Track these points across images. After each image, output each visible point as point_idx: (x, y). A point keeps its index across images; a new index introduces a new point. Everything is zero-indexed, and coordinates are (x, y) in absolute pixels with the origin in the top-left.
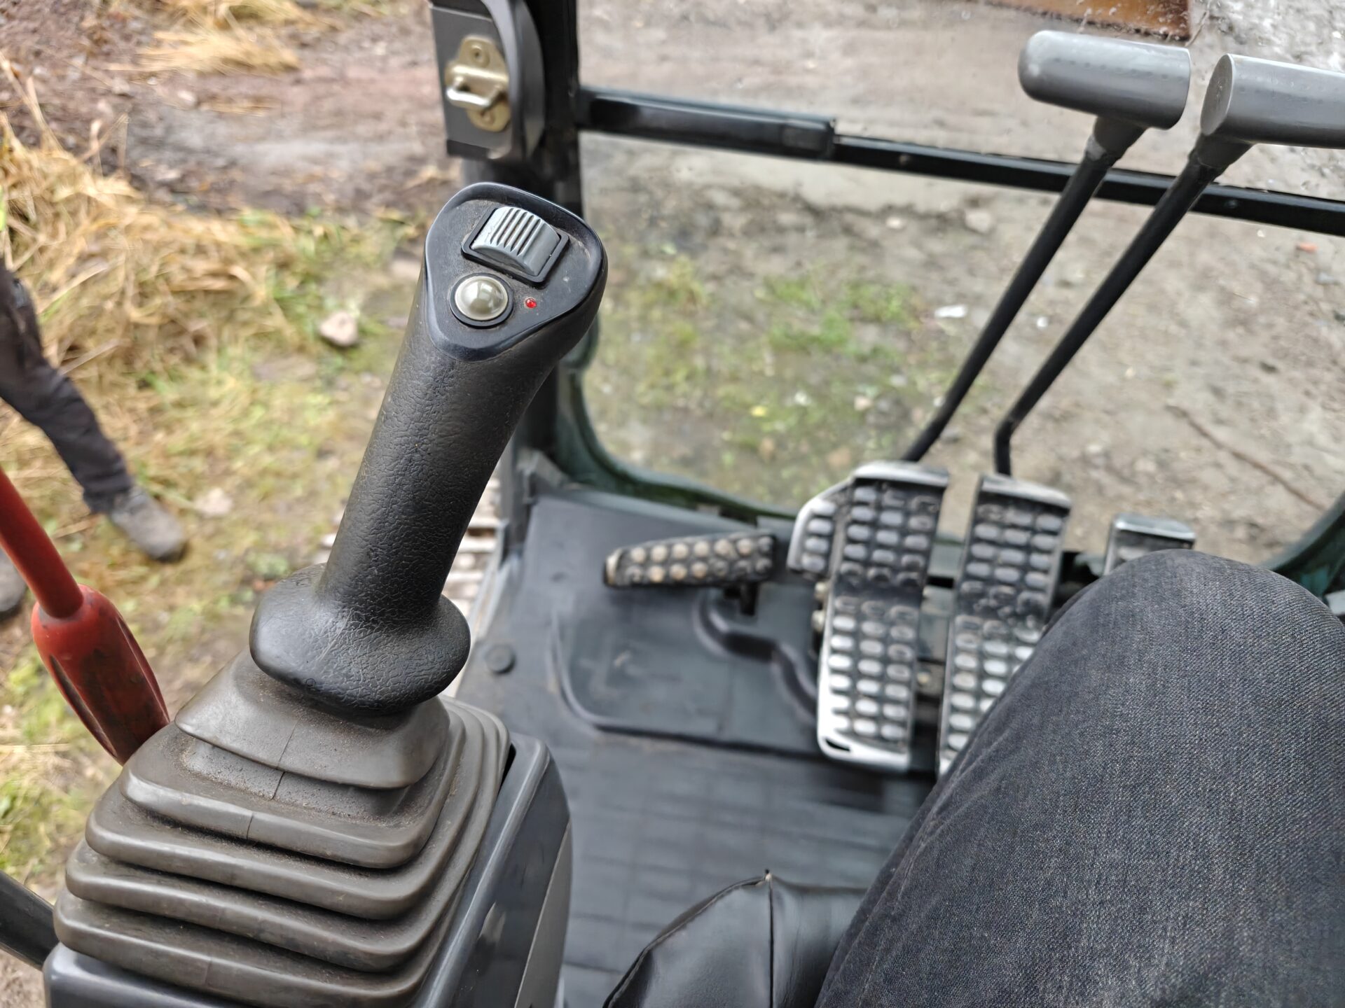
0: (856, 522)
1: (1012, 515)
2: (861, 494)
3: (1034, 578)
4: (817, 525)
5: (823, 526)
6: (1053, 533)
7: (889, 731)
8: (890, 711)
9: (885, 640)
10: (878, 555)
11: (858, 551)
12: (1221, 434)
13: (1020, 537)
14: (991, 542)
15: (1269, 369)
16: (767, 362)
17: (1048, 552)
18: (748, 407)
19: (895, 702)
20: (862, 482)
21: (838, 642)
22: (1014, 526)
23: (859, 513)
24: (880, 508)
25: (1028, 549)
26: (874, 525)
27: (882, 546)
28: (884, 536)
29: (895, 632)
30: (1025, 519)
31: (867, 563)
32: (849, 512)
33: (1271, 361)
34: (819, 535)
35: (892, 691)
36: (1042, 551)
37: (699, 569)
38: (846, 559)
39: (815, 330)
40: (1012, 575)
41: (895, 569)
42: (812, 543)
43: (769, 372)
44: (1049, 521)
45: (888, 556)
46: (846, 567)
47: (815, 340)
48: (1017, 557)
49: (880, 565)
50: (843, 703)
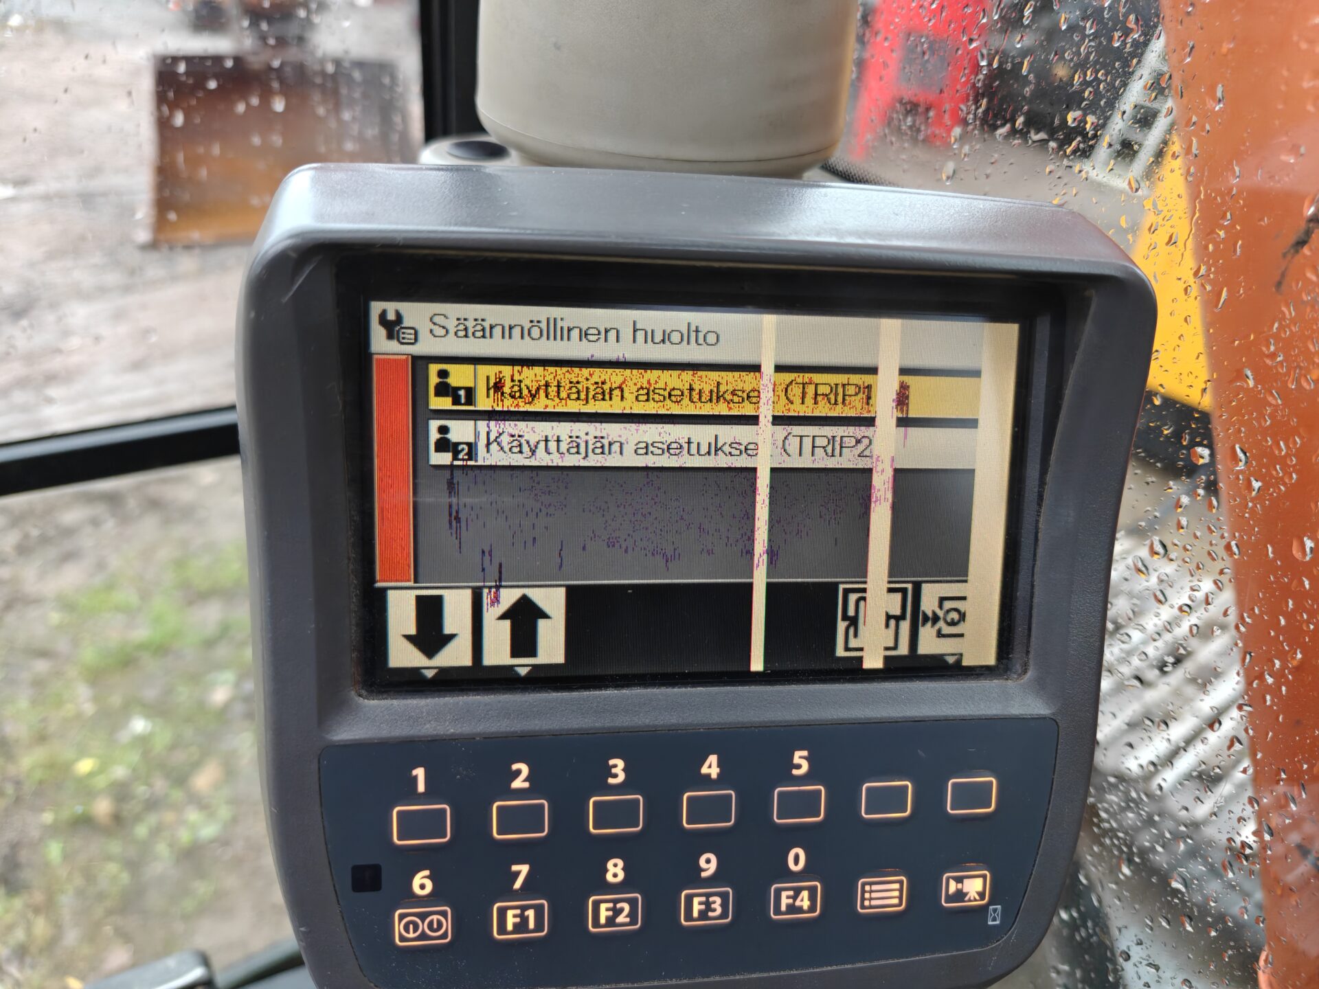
16: (82, 699)
18: (67, 767)
39: (141, 634)
43: (89, 708)
47: (142, 647)
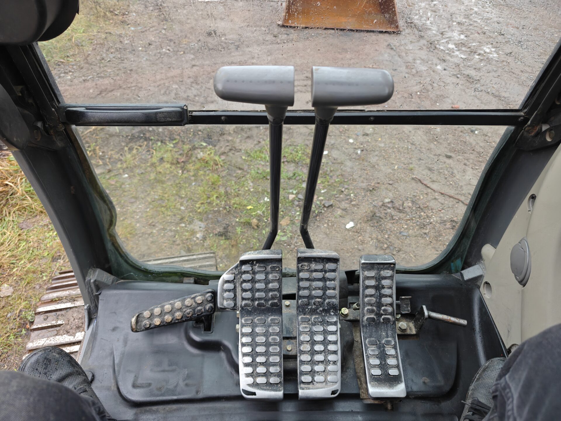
0: (244, 281)
1: (313, 266)
2: (244, 268)
3: (329, 292)
4: (227, 286)
5: (230, 286)
6: (334, 271)
7: (272, 380)
8: (272, 369)
9: (266, 334)
10: (257, 295)
11: (248, 295)
12: (434, 186)
13: (320, 275)
14: (307, 280)
15: (449, 157)
16: (250, 185)
17: (334, 280)
18: (245, 206)
19: (274, 364)
20: (243, 262)
21: (245, 340)
22: (316, 271)
23: (245, 277)
24: (254, 273)
25: (324, 279)
26: (253, 281)
27: (258, 290)
28: (258, 286)
29: (271, 330)
30: (320, 267)
31: (253, 299)
32: (241, 277)
33: (449, 154)
34: (229, 291)
35: (272, 359)
36: (330, 280)
37: (178, 315)
38: (243, 299)
40: (320, 293)
41: (266, 300)
42: (226, 294)
44: (330, 266)
45: (262, 294)
46: (244, 302)
48: (320, 284)
49: (260, 299)
50: (249, 370)
